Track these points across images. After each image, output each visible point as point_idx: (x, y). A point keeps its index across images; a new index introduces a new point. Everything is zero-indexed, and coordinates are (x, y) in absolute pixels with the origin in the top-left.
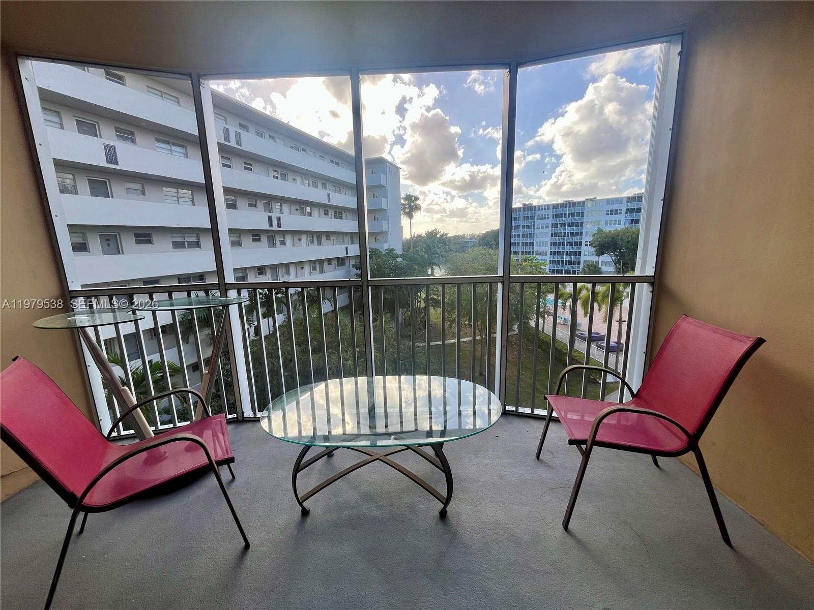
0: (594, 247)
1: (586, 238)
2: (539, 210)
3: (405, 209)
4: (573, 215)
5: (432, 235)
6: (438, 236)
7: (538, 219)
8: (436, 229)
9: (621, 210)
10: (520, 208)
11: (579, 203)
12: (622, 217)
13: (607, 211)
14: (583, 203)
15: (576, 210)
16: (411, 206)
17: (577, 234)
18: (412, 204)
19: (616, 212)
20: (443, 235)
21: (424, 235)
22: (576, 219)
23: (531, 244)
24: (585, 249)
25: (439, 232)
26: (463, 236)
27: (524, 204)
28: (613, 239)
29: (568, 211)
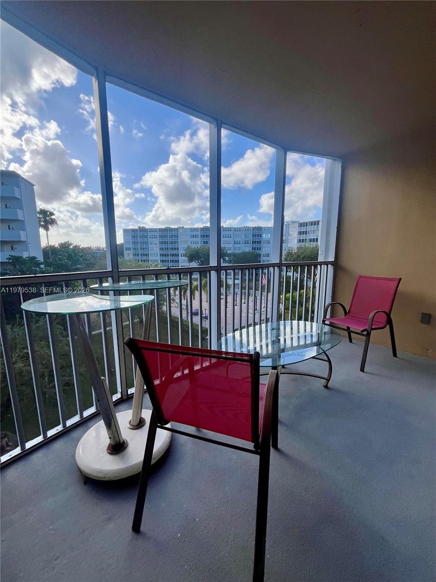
0: (187, 257)
1: (181, 251)
2: (150, 232)
3: (40, 222)
4: (172, 236)
5: (65, 246)
6: (71, 247)
7: (150, 238)
8: (69, 241)
9: (198, 235)
10: (137, 229)
11: (175, 229)
12: (199, 239)
13: (191, 235)
14: (177, 229)
15: (174, 233)
16: (47, 220)
17: (175, 249)
18: (48, 218)
19: (196, 236)
20: (75, 247)
21: (57, 246)
22: (174, 239)
23: (147, 255)
24: (181, 259)
25: (71, 244)
26: (89, 248)
27: (139, 227)
28: (197, 252)
29: (169, 233)
